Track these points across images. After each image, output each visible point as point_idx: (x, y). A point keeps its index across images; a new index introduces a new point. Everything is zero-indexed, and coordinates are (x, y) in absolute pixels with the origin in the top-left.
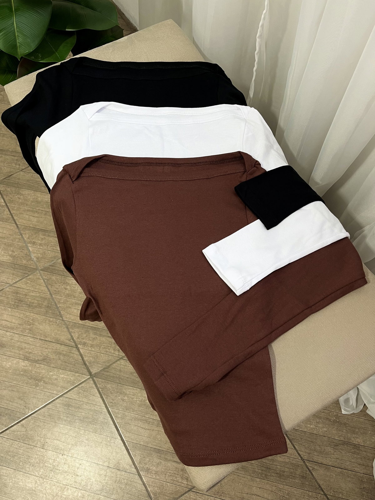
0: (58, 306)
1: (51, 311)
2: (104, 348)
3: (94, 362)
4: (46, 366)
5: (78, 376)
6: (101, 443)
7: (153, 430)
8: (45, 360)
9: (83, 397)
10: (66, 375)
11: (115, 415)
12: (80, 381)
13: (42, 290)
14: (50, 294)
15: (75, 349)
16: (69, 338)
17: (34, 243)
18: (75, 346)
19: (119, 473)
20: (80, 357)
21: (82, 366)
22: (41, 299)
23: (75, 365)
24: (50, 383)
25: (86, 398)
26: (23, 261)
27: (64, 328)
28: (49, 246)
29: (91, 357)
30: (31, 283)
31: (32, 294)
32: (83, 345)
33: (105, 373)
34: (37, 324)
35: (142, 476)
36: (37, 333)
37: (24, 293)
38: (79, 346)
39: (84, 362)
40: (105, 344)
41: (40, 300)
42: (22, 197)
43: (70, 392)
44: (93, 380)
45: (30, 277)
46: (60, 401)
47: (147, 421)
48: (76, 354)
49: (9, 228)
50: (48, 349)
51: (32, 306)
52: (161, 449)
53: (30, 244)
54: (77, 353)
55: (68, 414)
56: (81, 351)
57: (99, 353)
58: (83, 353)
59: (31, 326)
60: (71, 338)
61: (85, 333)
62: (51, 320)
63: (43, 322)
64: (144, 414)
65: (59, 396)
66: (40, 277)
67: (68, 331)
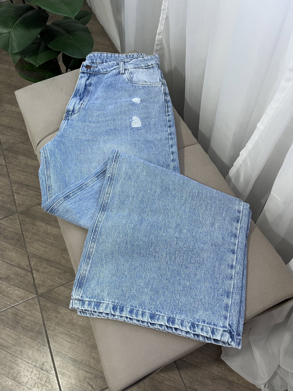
0: (25, 240)
1: (19, 243)
2: (51, 275)
3: (41, 285)
4: (7, 283)
5: (28, 294)
6: (34, 347)
7: (74, 344)
8: (7, 279)
9: (28, 310)
10: (19, 292)
11: (48, 328)
12: (29, 298)
13: (17, 228)
14: (22, 231)
15: (30, 273)
17: (18, 193)
18: (30, 271)
19: (42, 372)
20: (33, 280)
21: (32, 287)
23: (27, 285)
24: (6, 296)
25: (30, 311)
26: (8, 205)
27: (25, 257)
28: (28, 197)
29: (40, 281)
30: (11, 221)
31: (9, 229)
32: (37, 271)
33: (47, 294)
34: (7, 251)
35: (59, 378)
36: (6, 258)
37: (4, 228)
38: (34, 272)
39: (34, 284)
40: (53, 272)
41: (14, 234)
42: (18, 161)
43: (19, 305)
44: (38, 299)
45: (11, 217)
46: (10, 310)
47: (70, 336)
48: (30, 277)
49: (4, 181)
50: (11, 271)
51: (7, 238)
52: (77, 359)
53: (16, 193)
54: (31, 276)
55: (14, 321)
56: (34, 276)
57: (46, 279)
58: (36, 277)
59: (3, 252)
60: (29, 265)
61: (40, 262)
62: (18, 249)
63: (12, 250)
64: (69, 330)
65: (11, 306)
66: (17, 218)
67: (28, 259)
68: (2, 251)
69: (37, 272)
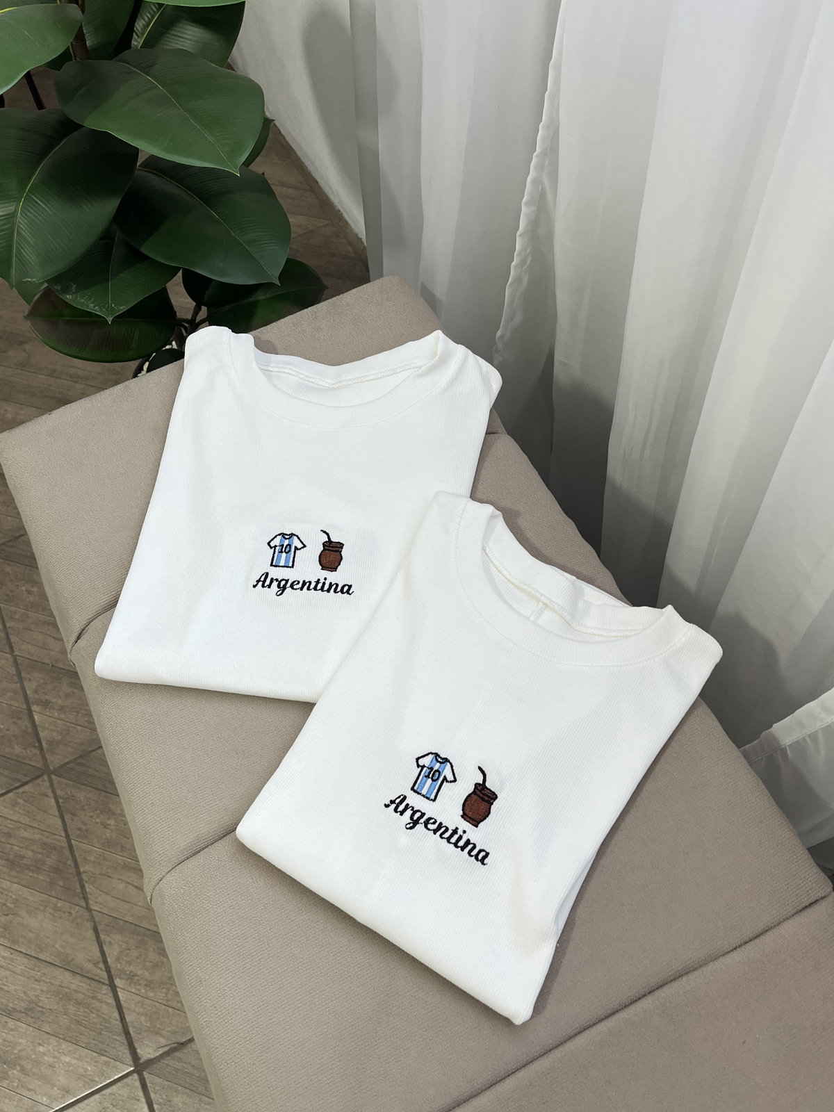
0: (82, 870)
1: (61, 883)
3: (148, 1030)
4: (30, 1028)
5: (106, 1063)
8: (31, 1012)
10: (75, 1058)
12: (109, 1078)
13: (49, 826)
14: (67, 836)
15: (105, 989)
16: (96, 958)
17: (46, 704)
20: (117, 1012)
21: (119, 1038)
22: (44, 849)
23: (100, 1033)
24: (34, 1074)
26: (16, 747)
27: (87, 930)
28: (80, 715)
29: (143, 1015)
30: (27, 804)
31: (23, 833)
32: (127, 980)
33: (171, 1063)
34: (23, 913)
36: (22, 936)
38: (118, 982)
39: (123, 1026)
41: (40, 851)
42: (35, 589)
43: (81, 1105)
44: (142, 1079)
45: (26, 788)
48: (108, 1004)
50: (42, 983)
51: (19, 864)
53: (38, 705)
54: (112, 1001)
56: (121, 998)
58: (125, 1001)
59: (10, 917)
60: (101, 959)
61: (136, 948)
62: (59, 905)
63: (39, 909)
66: (49, 792)
67: (94, 938)
68: (7, 915)
69: (129, 981)
